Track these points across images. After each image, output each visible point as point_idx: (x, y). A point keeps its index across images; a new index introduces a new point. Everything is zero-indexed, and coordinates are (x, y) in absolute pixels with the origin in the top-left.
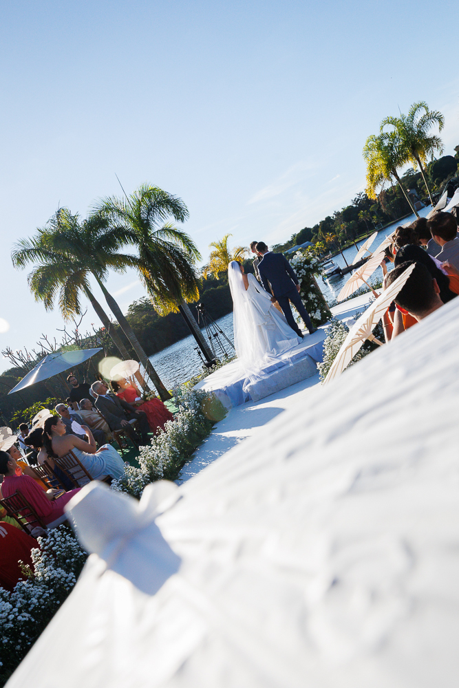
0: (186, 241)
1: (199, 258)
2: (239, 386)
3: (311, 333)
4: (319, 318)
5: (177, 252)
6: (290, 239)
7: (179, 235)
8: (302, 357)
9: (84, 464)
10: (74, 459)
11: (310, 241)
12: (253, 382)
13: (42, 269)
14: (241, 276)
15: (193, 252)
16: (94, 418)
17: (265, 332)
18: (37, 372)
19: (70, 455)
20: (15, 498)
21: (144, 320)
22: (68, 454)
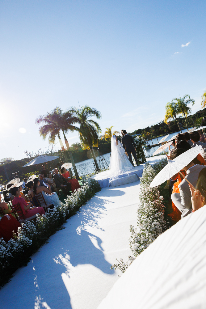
0: (97, 126)
1: (101, 132)
2: (107, 180)
3: (137, 166)
4: (142, 161)
5: (93, 129)
6: (134, 132)
7: (96, 123)
8: (133, 174)
9: (44, 198)
10: (41, 195)
11: (141, 134)
12: (113, 180)
13: (45, 126)
14: (115, 141)
15: (99, 130)
16: (52, 182)
17: (121, 162)
18: (35, 161)
19: (41, 193)
20: (17, 206)
21: (76, 150)
22: (40, 193)
